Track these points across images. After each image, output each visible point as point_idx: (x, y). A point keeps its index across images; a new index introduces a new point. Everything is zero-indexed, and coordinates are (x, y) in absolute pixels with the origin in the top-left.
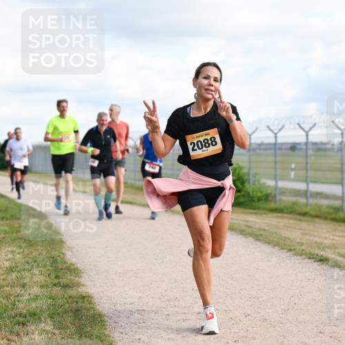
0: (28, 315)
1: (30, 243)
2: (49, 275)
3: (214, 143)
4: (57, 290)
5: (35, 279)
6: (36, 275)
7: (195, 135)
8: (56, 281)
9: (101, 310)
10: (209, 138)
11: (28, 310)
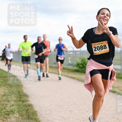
0: (10, 111)
1: (11, 86)
2: (17, 97)
3: (105, 48)
4: (20, 103)
5: (13, 99)
6: (13, 97)
7: (96, 43)
8: (20, 99)
9: (36, 109)
10: (103, 45)
11: (10, 110)
